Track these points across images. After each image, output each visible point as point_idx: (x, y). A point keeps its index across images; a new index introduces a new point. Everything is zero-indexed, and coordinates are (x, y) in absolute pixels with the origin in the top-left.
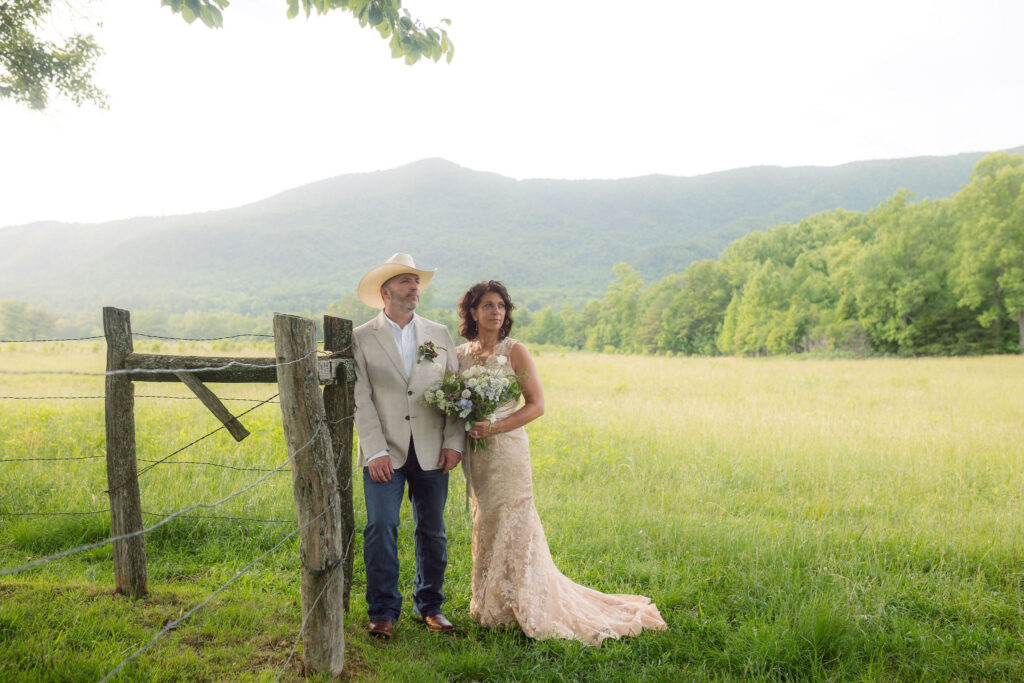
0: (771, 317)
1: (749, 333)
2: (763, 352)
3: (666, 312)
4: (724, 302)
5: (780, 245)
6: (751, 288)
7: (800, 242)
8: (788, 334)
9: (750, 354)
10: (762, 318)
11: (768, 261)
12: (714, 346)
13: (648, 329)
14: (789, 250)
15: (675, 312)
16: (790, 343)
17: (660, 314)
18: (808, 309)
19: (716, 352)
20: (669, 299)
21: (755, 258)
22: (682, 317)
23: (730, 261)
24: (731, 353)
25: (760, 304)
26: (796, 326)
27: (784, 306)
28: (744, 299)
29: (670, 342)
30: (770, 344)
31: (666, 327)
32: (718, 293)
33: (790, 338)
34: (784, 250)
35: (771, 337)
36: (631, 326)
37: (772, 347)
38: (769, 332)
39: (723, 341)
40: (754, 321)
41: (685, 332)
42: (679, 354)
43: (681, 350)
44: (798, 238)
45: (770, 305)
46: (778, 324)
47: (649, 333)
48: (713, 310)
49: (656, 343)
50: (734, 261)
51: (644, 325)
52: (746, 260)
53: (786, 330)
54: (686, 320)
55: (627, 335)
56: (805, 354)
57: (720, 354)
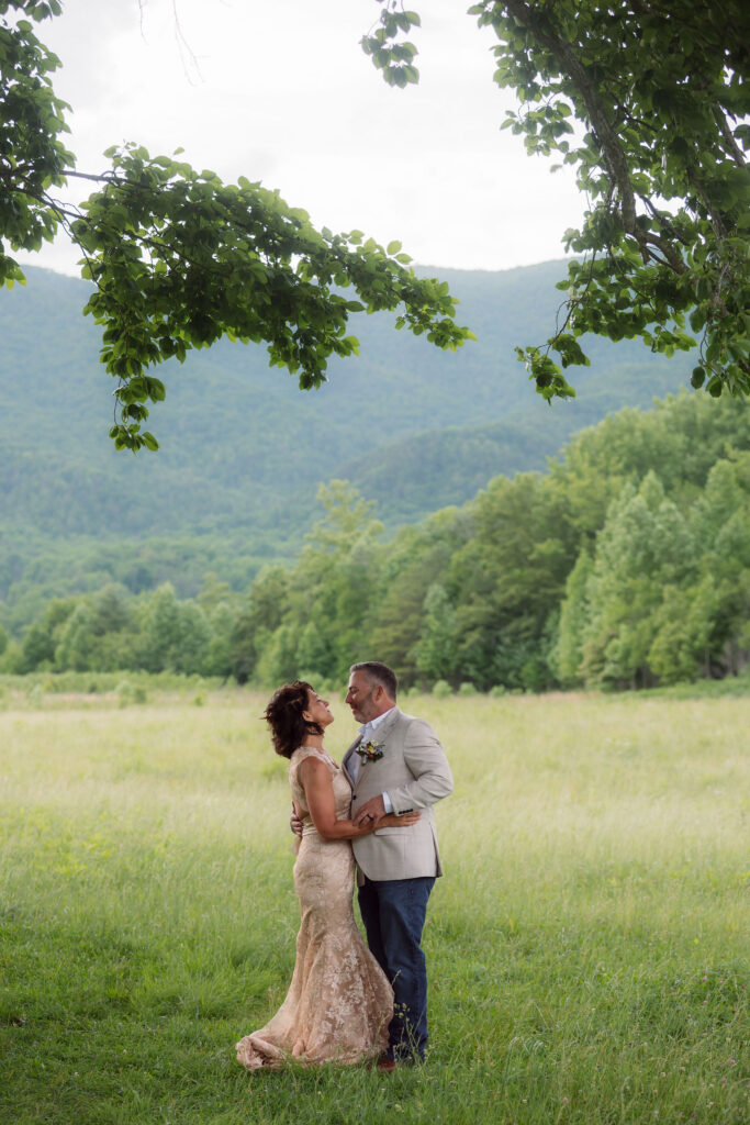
0: (660, 600)
1: (611, 637)
2: (640, 678)
3: (436, 591)
4: (562, 568)
5: (680, 440)
6: (616, 536)
7: (722, 431)
8: (694, 637)
9: (616, 684)
10: (638, 604)
11: (651, 476)
12: (543, 667)
13: (392, 632)
14: (702, 447)
15: (454, 595)
16: (698, 656)
17: (421, 598)
18: (736, 581)
19: (546, 682)
20: (441, 562)
21: (628, 468)
22: (470, 602)
23: (571, 476)
24: (575, 684)
25: (634, 572)
26: (711, 619)
27: (688, 576)
28: (600, 564)
29: (445, 661)
30: (655, 660)
31: (435, 625)
32: (549, 547)
33: (697, 644)
34: (691, 449)
35: (660, 642)
36: (357, 624)
37: (662, 666)
38: (655, 632)
39: (560, 655)
40: (622, 609)
41: (474, 637)
42: (465, 686)
43: (467, 679)
44: (717, 422)
45: (655, 574)
46: (673, 616)
47: (397, 640)
48: (538, 584)
49: (413, 664)
50: (580, 475)
51: (385, 624)
52: (606, 473)
53: (688, 628)
54: (479, 609)
55: (350, 646)
56: (730, 681)
57: (557, 685)
